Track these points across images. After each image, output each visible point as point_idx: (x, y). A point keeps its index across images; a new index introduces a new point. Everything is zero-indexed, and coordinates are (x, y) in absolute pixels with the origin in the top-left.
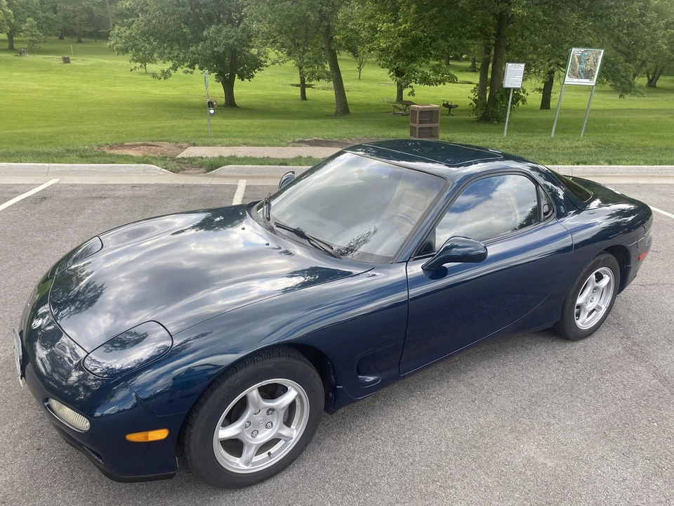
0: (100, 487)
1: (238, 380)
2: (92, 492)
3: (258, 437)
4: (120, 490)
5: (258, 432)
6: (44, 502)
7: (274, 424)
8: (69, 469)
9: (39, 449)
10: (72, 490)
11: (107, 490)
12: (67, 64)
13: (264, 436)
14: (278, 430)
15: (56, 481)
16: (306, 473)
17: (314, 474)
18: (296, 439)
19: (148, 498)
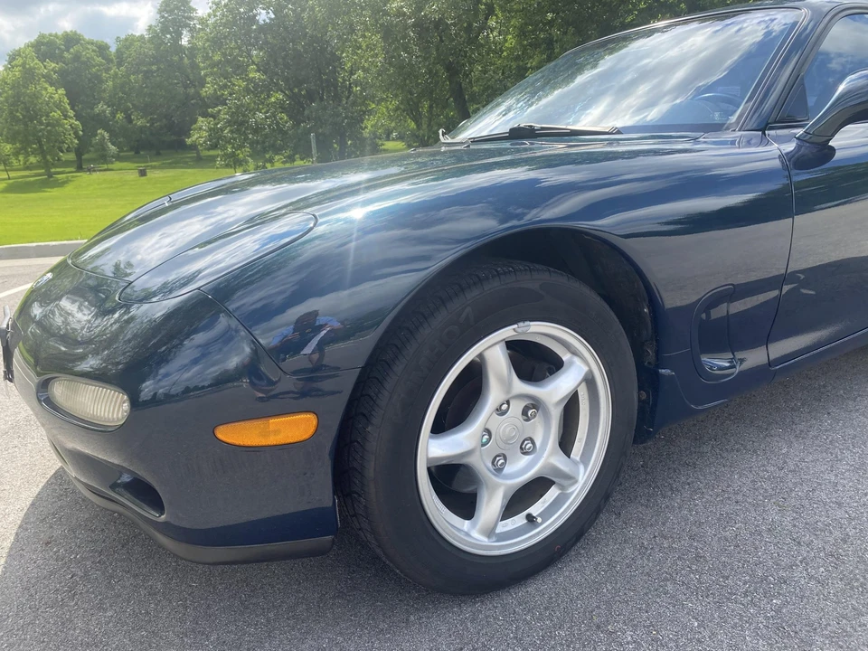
0: (165, 603)
1: (468, 309)
2: (147, 613)
3: (507, 470)
4: (209, 607)
5: (505, 459)
6: (43, 634)
7: (538, 444)
8: (103, 573)
9: (48, 543)
10: (105, 610)
11: (181, 609)
12: (144, 178)
13: (521, 470)
14: (548, 457)
15: (75, 594)
16: (611, 565)
17: (629, 566)
18: (585, 483)
19: (268, 621)
